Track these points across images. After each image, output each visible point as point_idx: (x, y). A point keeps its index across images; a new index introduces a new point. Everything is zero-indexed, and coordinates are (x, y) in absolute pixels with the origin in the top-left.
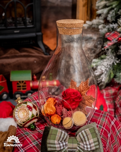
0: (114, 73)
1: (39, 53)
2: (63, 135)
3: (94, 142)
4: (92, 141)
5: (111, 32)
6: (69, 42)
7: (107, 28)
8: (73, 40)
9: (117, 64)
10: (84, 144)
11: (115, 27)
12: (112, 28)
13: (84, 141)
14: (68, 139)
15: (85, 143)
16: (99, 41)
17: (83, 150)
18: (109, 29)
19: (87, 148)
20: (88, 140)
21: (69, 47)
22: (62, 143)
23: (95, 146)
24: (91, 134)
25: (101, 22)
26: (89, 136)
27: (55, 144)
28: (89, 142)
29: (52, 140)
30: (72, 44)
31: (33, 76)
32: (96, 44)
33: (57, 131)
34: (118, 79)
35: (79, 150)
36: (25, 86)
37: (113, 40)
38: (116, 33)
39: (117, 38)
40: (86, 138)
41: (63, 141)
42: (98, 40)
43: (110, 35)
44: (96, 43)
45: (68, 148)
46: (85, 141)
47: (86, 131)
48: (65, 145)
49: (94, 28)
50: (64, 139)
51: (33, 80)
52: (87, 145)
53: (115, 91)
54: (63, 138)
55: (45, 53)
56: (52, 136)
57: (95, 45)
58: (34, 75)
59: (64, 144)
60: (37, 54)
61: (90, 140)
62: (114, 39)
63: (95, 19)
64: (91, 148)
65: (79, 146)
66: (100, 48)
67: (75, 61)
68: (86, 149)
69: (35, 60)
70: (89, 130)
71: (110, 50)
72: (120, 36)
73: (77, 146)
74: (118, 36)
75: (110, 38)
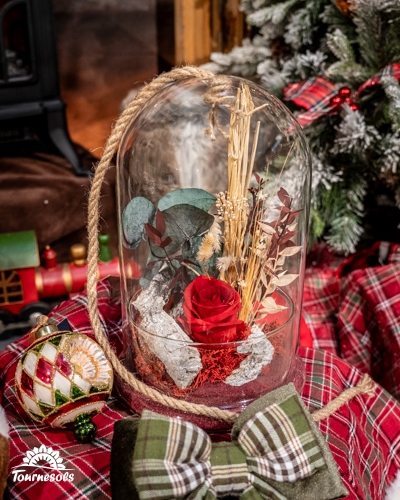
0: (322, 218)
1: (55, 172)
2: (189, 435)
3: (306, 447)
4: (296, 444)
5: (302, 82)
6: (162, 126)
7: (287, 71)
9: (333, 184)
10: (268, 459)
11: (316, 64)
12: (304, 67)
13: (267, 448)
14: (208, 450)
15: (271, 455)
17: (271, 482)
18: (297, 73)
19: (285, 473)
20: (284, 442)
21: (165, 139)
22: (192, 466)
23: (312, 459)
24: (290, 418)
25: (261, 54)
26: (283, 430)
27: (164, 473)
28: (287, 449)
29: (151, 457)
30: (173, 131)
31: (42, 253)
33: (166, 425)
34: (338, 236)
35: (254, 484)
36: (18, 288)
37: (313, 106)
38: (320, 84)
39: (328, 98)
40: (274, 435)
41: (193, 460)
43: (300, 91)
45: (217, 483)
46: (274, 448)
47: (271, 413)
48: (202, 474)
50: (197, 449)
51: (45, 264)
52: (280, 460)
53: (329, 279)
54: (191, 449)
55: (79, 171)
56: (149, 443)
58: (48, 247)
59: (199, 468)
60: (48, 176)
61: (290, 443)
62: (318, 103)
63: (240, 45)
64: (296, 469)
65: (254, 468)
68: (279, 478)
69: (45, 197)
72: (337, 93)
73: (246, 469)
74: (330, 91)
75: (302, 99)
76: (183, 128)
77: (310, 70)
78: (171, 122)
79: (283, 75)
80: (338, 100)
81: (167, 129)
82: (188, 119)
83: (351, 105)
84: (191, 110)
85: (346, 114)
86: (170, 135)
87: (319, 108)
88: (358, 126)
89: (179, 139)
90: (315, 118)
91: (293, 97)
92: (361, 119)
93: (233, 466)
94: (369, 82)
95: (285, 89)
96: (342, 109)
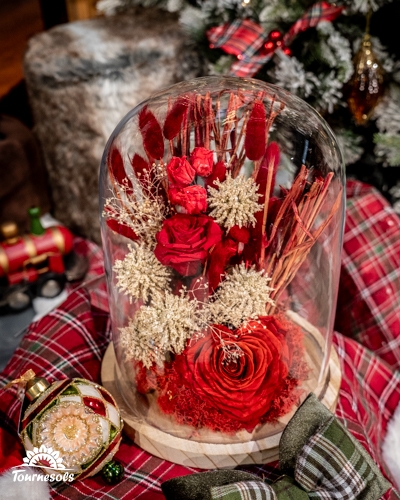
3: (357, 467)
4: (348, 467)
5: (227, 26)
6: (75, 84)
7: (207, 11)
8: (90, 72)
12: (227, 10)
13: (324, 480)
16: (185, 60)
18: (217, 13)
19: (346, 498)
20: (339, 470)
21: (81, 100)
30: (90, 89)
32: (179, 74)
38: (246, 27)
39: (258, 43)
40: (328, 466)
42: (181, 57)
43: (226, 36)
44: (176, 69)
46: (330, 478)
52: (340, 489)
57: (175, 76)
61: (344, 469)
62: (248, 48)
64: (354, 490)
70: (325, 435)
72: (266, 35)
74: (258, 35)
75: (231, 46)
76: (101, 86)
77: (233, 13)
78: (86, 81)
80: (270, 46)
81: (83, 88)
82: (105, 77)
83: (284, 48)
84: (107, 66)
85: (280, 60)
86: (87, 93)
87: (249, 53)
88: (297, 75)
89: (98, 98)
91: (221, 43)
92: (300, 66)
94: (299, 25)
95: (209, 33)
96: (275, 55)
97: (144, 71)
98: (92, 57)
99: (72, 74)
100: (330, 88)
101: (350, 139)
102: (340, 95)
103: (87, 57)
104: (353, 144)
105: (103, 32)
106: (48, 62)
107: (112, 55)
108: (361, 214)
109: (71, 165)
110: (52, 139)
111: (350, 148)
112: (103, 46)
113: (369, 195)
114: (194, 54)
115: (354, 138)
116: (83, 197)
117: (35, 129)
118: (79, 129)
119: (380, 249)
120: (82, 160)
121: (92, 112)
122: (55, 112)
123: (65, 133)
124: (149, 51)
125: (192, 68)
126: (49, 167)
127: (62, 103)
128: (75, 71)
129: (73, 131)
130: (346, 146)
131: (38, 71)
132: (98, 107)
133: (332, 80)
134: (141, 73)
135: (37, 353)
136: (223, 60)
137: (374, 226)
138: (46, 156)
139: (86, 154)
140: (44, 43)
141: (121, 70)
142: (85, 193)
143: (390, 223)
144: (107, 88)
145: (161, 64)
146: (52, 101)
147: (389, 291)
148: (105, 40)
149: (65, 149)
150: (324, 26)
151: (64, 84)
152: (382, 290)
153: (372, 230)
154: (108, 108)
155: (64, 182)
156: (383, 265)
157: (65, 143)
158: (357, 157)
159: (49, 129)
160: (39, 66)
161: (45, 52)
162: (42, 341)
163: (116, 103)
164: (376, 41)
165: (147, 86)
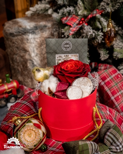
4: (121, 139)
5: (67, 17)
6: (20, 35)
8: (25, 31)
10: (114, 146)
11: (72, 11)
12: (68, 12)
13: (113, 143)
16: (54, 28)
18: (64, 13)
19: (120, 149)
21: (22, 40)
24: (118, 132)
25: (47, 7)
26: (117, 136)
28: (119, 142)
30: (25, 37)
32: (53, 32)
38: (73, 17)
39: (77, 22)
40: (114, 139)
42: (53, 27)
43: (67, 20)
44: (52, 30)
46: (115, 143)
49: (38, 14)
50: (96, 149)
52: (118, 146)
57: (51, 33)
61: (119, 140)
62: (74, 23)
63: (37, 4)
64: (122, 147)
66: (56, 36)
67: (33, 55)
68: (119, 151)
70: (113, 129)
71: (71, 36)
72: (80, 19)
73: (109, 151)
74: (77, 19)
75: (69, 22)
76: (28, 36)
77: (69, 13)
78: (24, 34)
79: (60, 14)
80: (81, 22)
81: (23, 37)
82: (30, 33)
83: (85, 23)
84: (30, 30)
85: (85, 26)
86: (24, 38)
87: (75, 25)
88: (90, 30)
89: (28, 40)
90: (77, 29)
91: (66, 22)
92: (91, 28)
93: (106, 151)
94: (90, 16)
95: (62, 19)
96: (83, 25)
97: (42, 31)
98: (26, 27)
99: (19, 32)
100: (100, 35)
101: (105, 52)
102: (103, 37)
103: (24, 27)
104: (106, 53)
105: (28, 20)
106: (12, 29)
107: (32, 26)
108: (110, 74)
109: (18, 61)
110: (12, 53)
111: (105, 54)
112: (29, 24)
113: (112, 68)
114: (57, 26)
115: (106, 52)
116: (22, 71)
117: (6, 51)
118: (21, 50)
119: (116, 84)
120: (22, 60)
121: (25, 44)
122: (14, 44)
123: (17, 51)
124: (43, 25)
125: (56, 31)
126: (11, 62)
127: (16, 41)
128: (20, 31)
129: (19, 50)
130: (104, 54)
131: (8, 32)
132: (28, 42)
133: (100, 32)
134: (41, 32)
135: (15, 113)
136: (66, 27)
137: (114, 77)
138: (10, 59)
139: (23, 58)
140: (10, 24)
141: (35, 31)
142: (23, 70)
143: (119, 76)
144: (31, 36)
145: (47, 29)
146: (13, 41)
147: (120, 97)
148: (29, 22)
149: (17, 56)
150: (98, 15)
151: (17, 35)
152: (118, 97)
153: (114, 78)
154: (31, 43)
155: (16, 67)
156: (117, 89)
157: (16, 55)
158: (107, 57)
159: (11, 50)
160: (9, 30)
161: (11, 26)
162: (17, 110)
163: (33, 41)
164: (113, 21)
165: (43, 36)
